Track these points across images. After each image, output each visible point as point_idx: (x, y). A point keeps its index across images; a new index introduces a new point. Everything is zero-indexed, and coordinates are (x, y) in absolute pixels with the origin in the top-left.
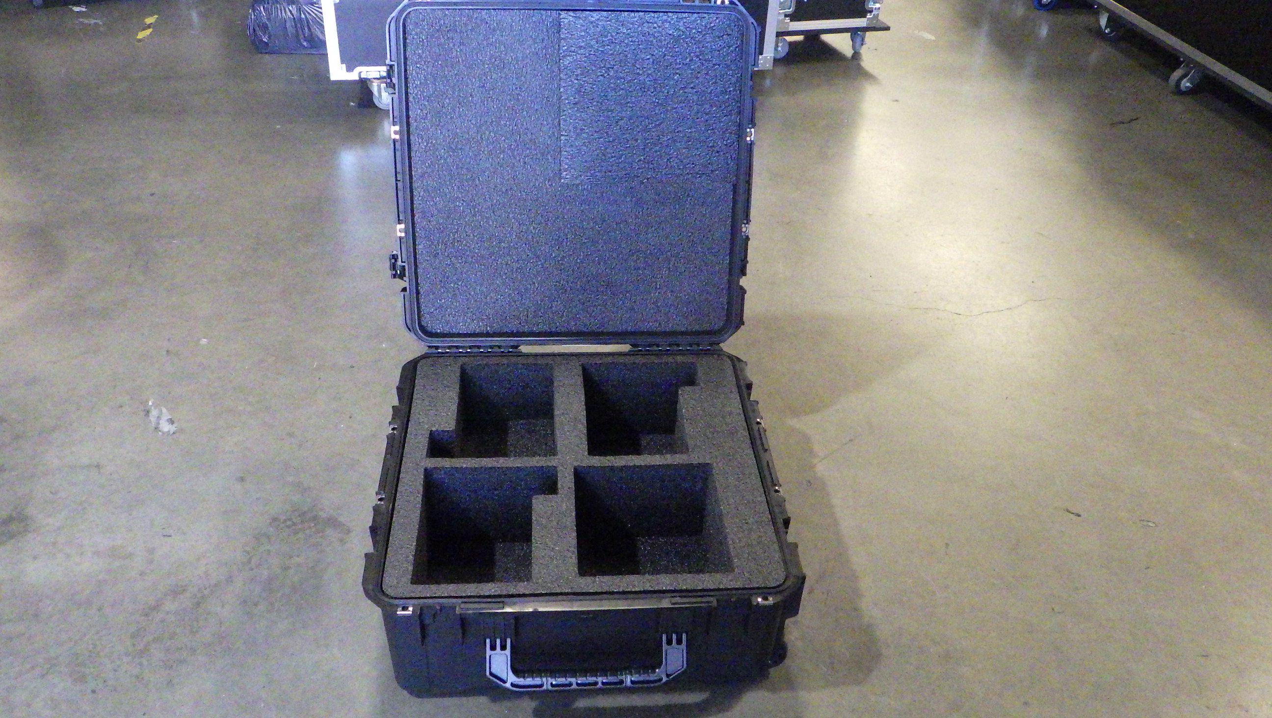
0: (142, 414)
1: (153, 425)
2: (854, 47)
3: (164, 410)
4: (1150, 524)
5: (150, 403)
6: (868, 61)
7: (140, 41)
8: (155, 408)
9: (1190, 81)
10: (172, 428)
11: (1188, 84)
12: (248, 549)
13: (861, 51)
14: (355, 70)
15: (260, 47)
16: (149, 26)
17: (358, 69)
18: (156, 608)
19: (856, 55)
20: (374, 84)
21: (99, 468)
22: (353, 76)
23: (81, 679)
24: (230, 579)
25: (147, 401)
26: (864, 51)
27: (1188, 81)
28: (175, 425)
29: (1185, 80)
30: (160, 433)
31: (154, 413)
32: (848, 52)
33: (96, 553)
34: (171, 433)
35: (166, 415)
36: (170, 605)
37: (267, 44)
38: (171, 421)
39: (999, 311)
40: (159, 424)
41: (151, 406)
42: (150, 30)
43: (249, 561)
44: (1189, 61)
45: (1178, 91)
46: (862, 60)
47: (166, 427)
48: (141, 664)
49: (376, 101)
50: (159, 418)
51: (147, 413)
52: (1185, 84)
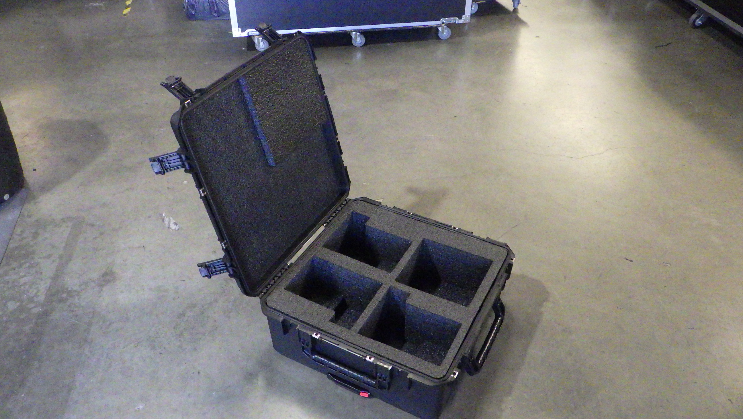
0: (161, 220)
1: (167, 226)
2: (514, 6)
3: (171, 218)
4: (668, 265)
5: (164, 215)
6: (522, 14)
7: (125, 15)
8: (167, 217)
9: (701, 20)
10: (177, 227)
11: (700, 22)
12: (223, 286)
13: (518, 8)
14: (246, 31)
15: (190, 17)
16: (128, 6)
17: (248, 31)
18: (183, 315)
19: (515, 10)
20: (256, 38)
21: (144, 248)
22: (245, 34)
23: (153, 348)
24: (216, 301)
25: (162, 214)
26: (519, 7)
27: (699, 20)
28: (178, 226)
29: (698, 20)
30: (171, 230)
31: (167, 220)
32: (511, 8)
33: (150, 289)
34: (177, 229)
35: (173, 221)
36: (188, 314)
37: (194, 15)
38: (176, 224)
39: (593, 155)
40: (170, 225)
41: (165, 216)
42: (130, 8)
43: (224, 291)
44: (701, 9)
45: (694, 26)
46: (519, 13)
47: (173, 227)
48: (180, 340)
49: (257, 47)
50: (169, 222)
51: (163, 220)
52: (698, 22)
